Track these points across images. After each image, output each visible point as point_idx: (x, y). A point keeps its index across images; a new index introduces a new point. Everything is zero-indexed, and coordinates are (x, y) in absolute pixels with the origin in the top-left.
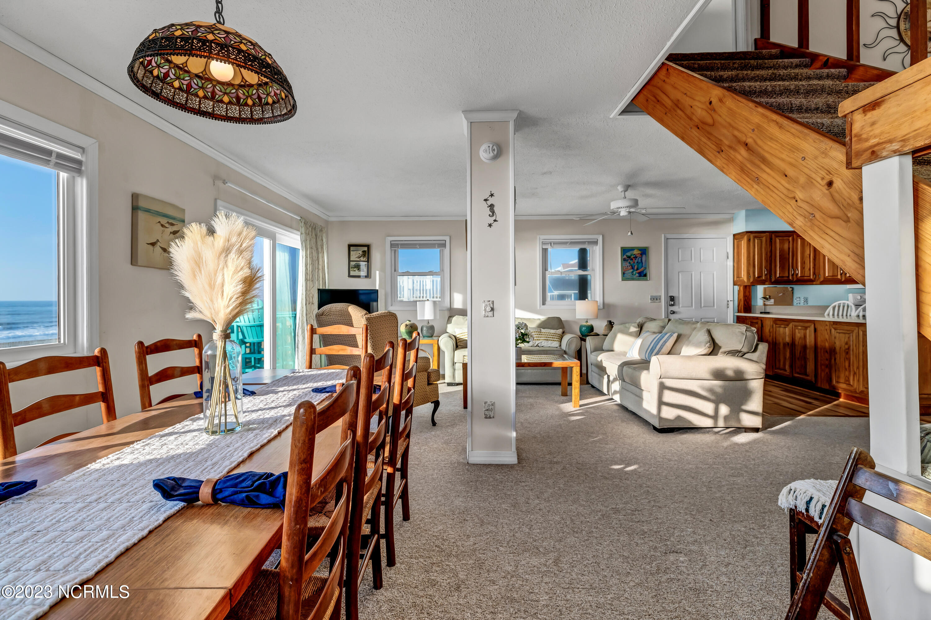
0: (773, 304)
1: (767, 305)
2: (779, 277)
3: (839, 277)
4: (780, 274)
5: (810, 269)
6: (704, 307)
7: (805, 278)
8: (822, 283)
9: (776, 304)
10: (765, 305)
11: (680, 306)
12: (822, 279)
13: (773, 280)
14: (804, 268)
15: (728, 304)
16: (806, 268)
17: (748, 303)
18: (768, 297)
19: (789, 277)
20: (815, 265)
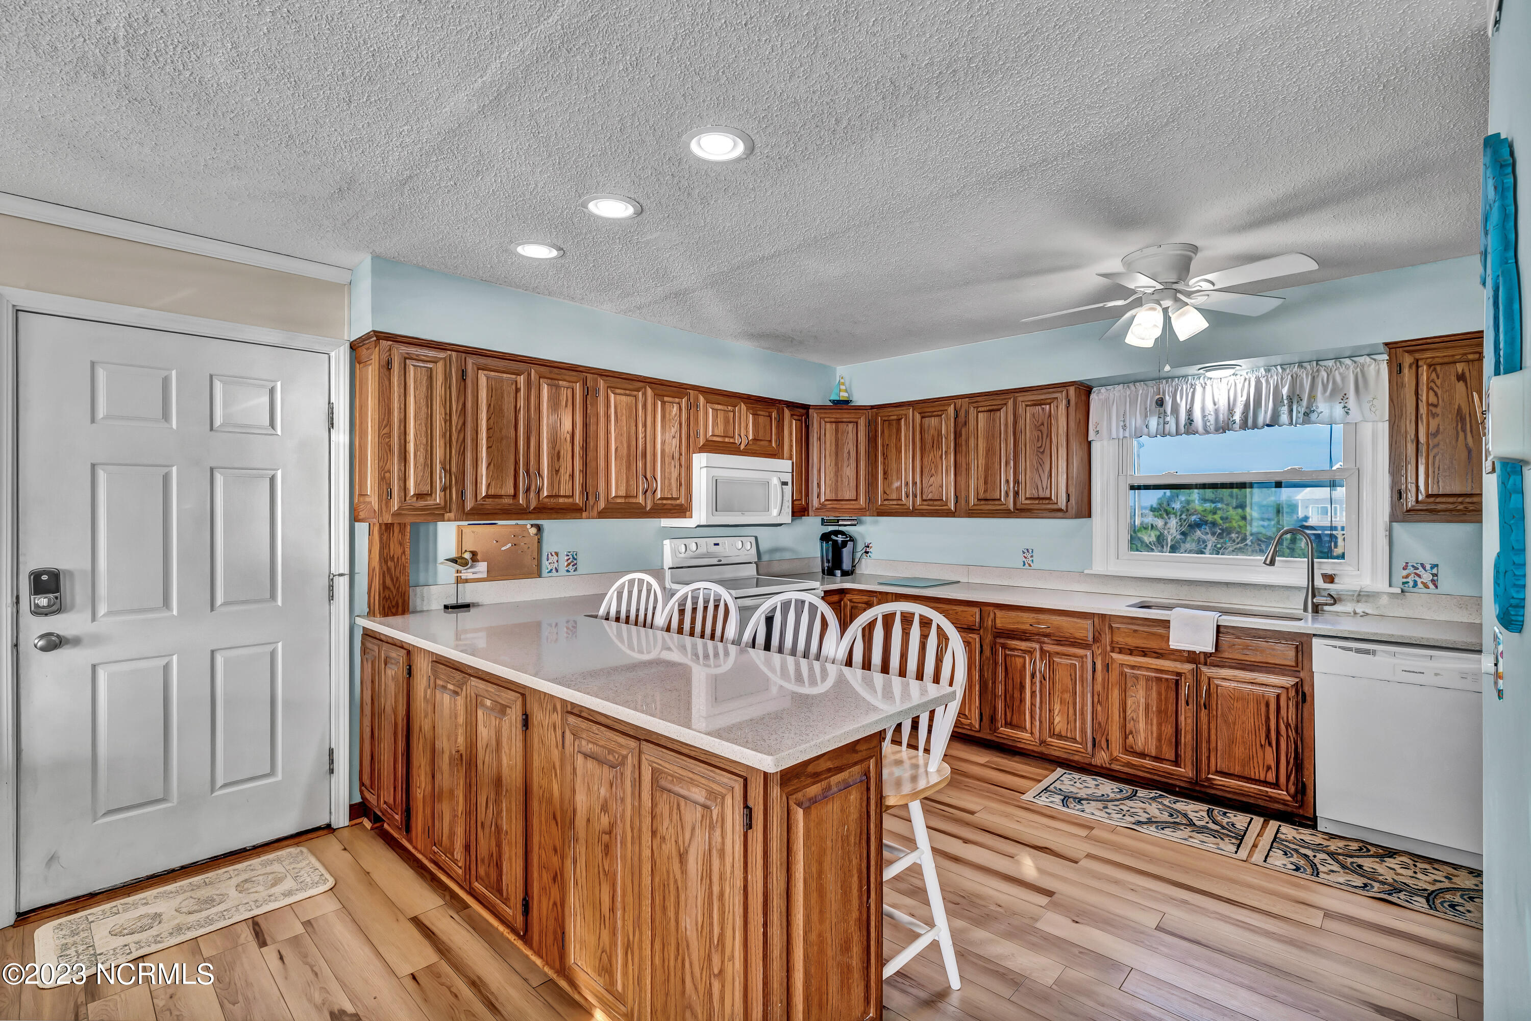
0: (485, 575)
1: (467, 581)
2: (487, 496)
3: (641, 499)
4: (488, 486)
5: (572, 476)
6: (225, 604)
7: (561, 500)
8: (603, 514)
9: (493, 575)
10: (459, 581)
11: (102, 610)
12: (602, 504)
13: (469, 505)
14: (557, 471)
15: (331, 588)
16: (562, 471)
17: (395, 581)
18: (467, 556)
19: (515, 496)
20: (585, 464)
